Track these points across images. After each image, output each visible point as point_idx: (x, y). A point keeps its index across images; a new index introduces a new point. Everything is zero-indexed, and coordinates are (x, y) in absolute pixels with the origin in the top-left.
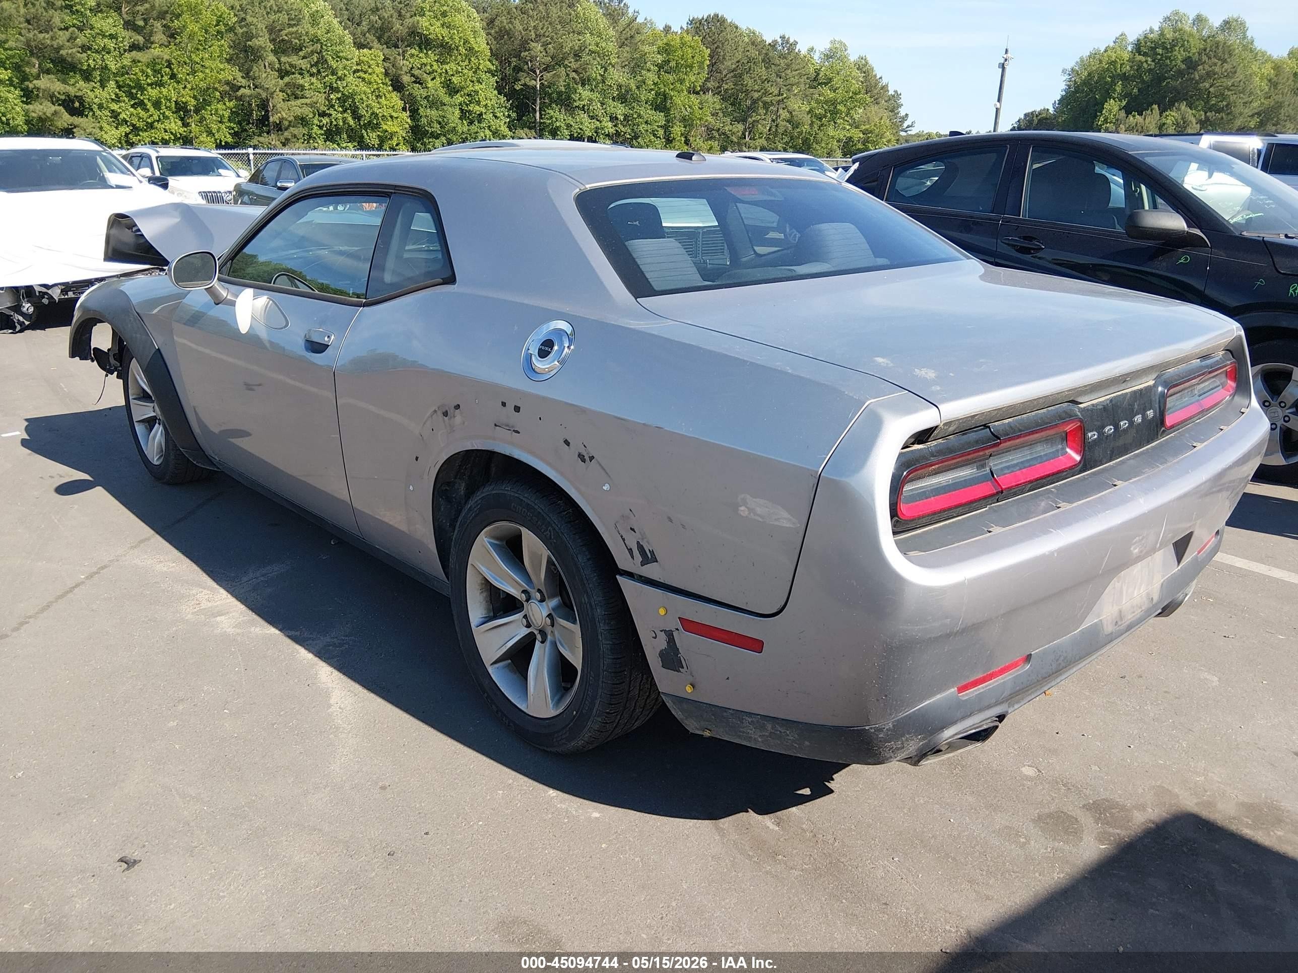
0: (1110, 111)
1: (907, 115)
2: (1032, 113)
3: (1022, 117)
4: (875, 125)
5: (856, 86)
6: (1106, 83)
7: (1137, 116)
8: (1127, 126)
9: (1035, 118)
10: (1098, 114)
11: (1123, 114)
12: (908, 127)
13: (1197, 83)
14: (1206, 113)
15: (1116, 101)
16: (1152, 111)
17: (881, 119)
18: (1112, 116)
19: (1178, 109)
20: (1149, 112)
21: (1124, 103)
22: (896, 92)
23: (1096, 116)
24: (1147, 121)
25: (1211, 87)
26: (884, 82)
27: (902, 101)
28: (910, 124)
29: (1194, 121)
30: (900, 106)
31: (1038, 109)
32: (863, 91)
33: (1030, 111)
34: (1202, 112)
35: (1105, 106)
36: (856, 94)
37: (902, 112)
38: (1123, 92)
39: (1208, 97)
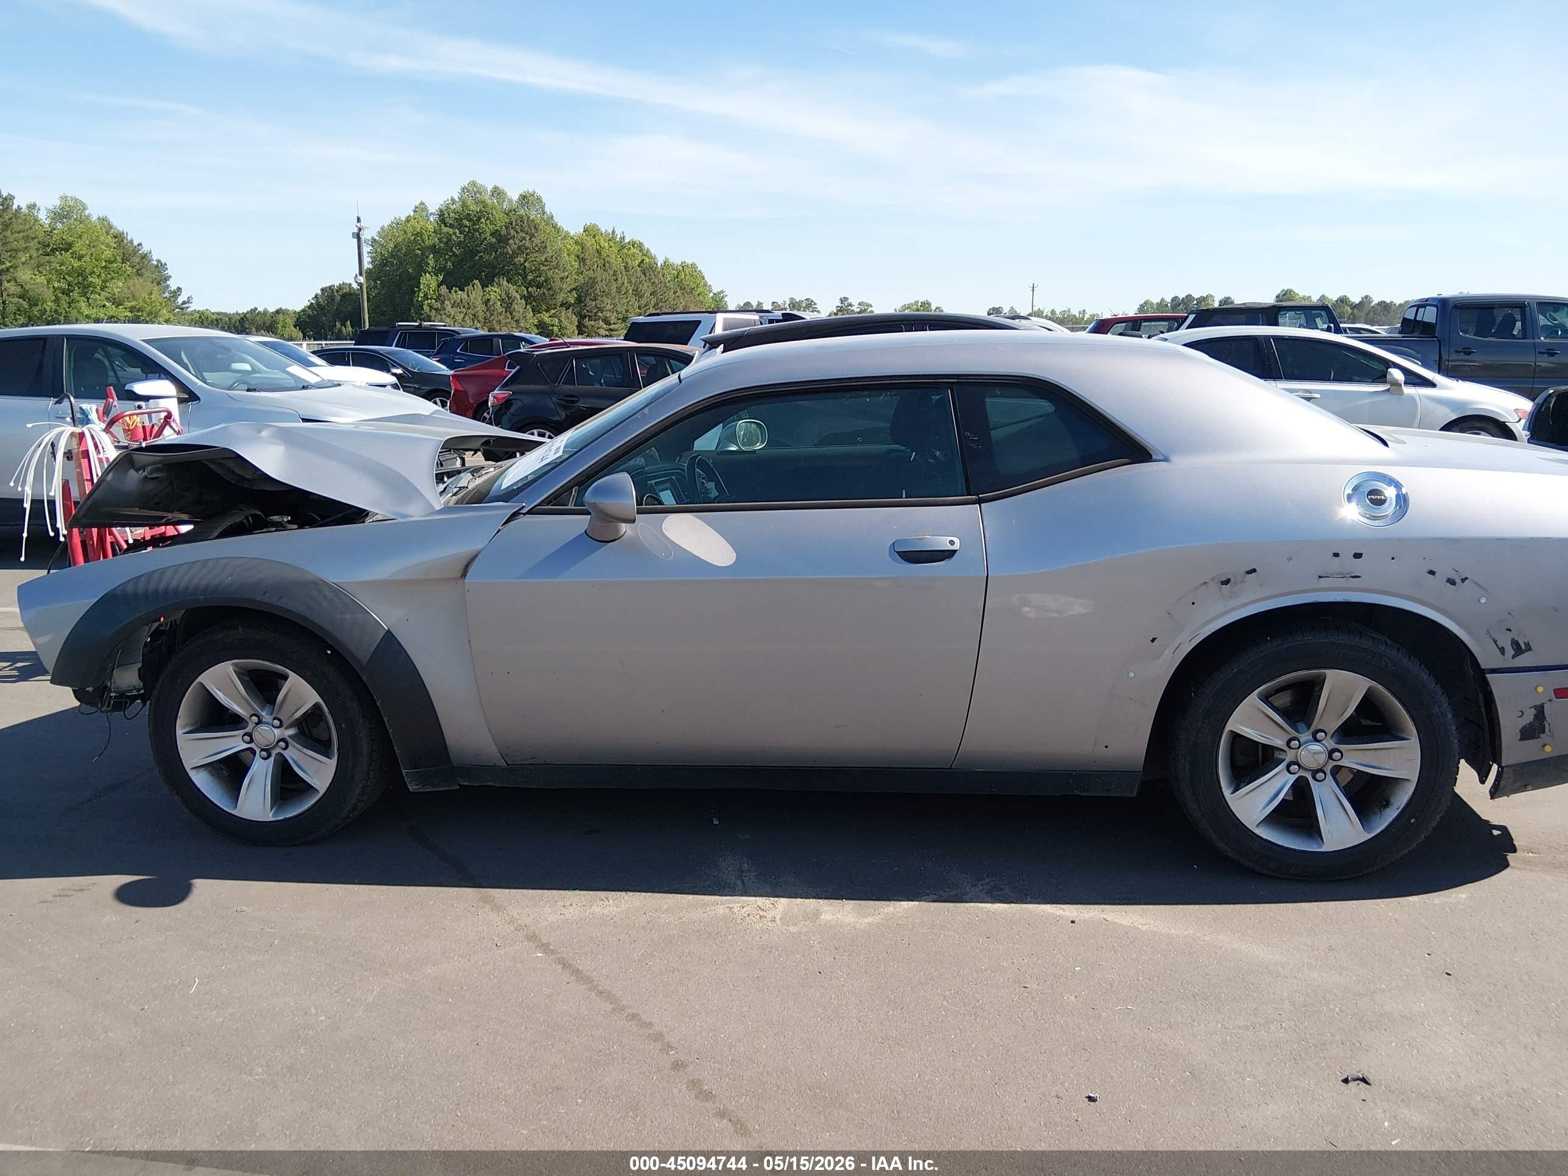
0: (428, 286)
1: (179, 289)
2: (330, 287)
3: (319, 292)
4: (145, 302)
5: (108, 254)
6: (416, 255)
7: (459, 292)
8: (452, 302)
9: (335, 293)
10: (416, 289)
11: (444, 289)
12: (184, 303)
13: (512, 257)
14: (527, 289)
15: (432, 276)
16: (473, 286)
17: (151, 293)
18: (431, 291)
19: (499, 285)
20: (470, 287)
21: (441, 278)
22: (158, 261)
23: (413, 292)
24: (472, 297)
25: (525, 261)
26: (145, 249)
27: (170, 272)
28: (186, 299)
29: (518, 297)
30: (168, 278)
31: (337, 284)
32: (119, 259)
33: (328, 285)
34: (523, 288)
35: (421, 281)
36: (111, 262)
37: (173, 285)
38: (436, 266)
39: (525, 272)
